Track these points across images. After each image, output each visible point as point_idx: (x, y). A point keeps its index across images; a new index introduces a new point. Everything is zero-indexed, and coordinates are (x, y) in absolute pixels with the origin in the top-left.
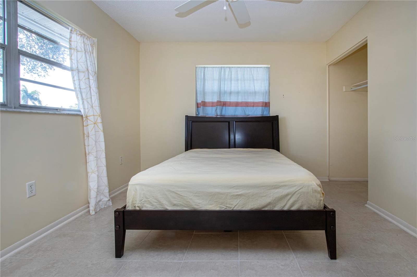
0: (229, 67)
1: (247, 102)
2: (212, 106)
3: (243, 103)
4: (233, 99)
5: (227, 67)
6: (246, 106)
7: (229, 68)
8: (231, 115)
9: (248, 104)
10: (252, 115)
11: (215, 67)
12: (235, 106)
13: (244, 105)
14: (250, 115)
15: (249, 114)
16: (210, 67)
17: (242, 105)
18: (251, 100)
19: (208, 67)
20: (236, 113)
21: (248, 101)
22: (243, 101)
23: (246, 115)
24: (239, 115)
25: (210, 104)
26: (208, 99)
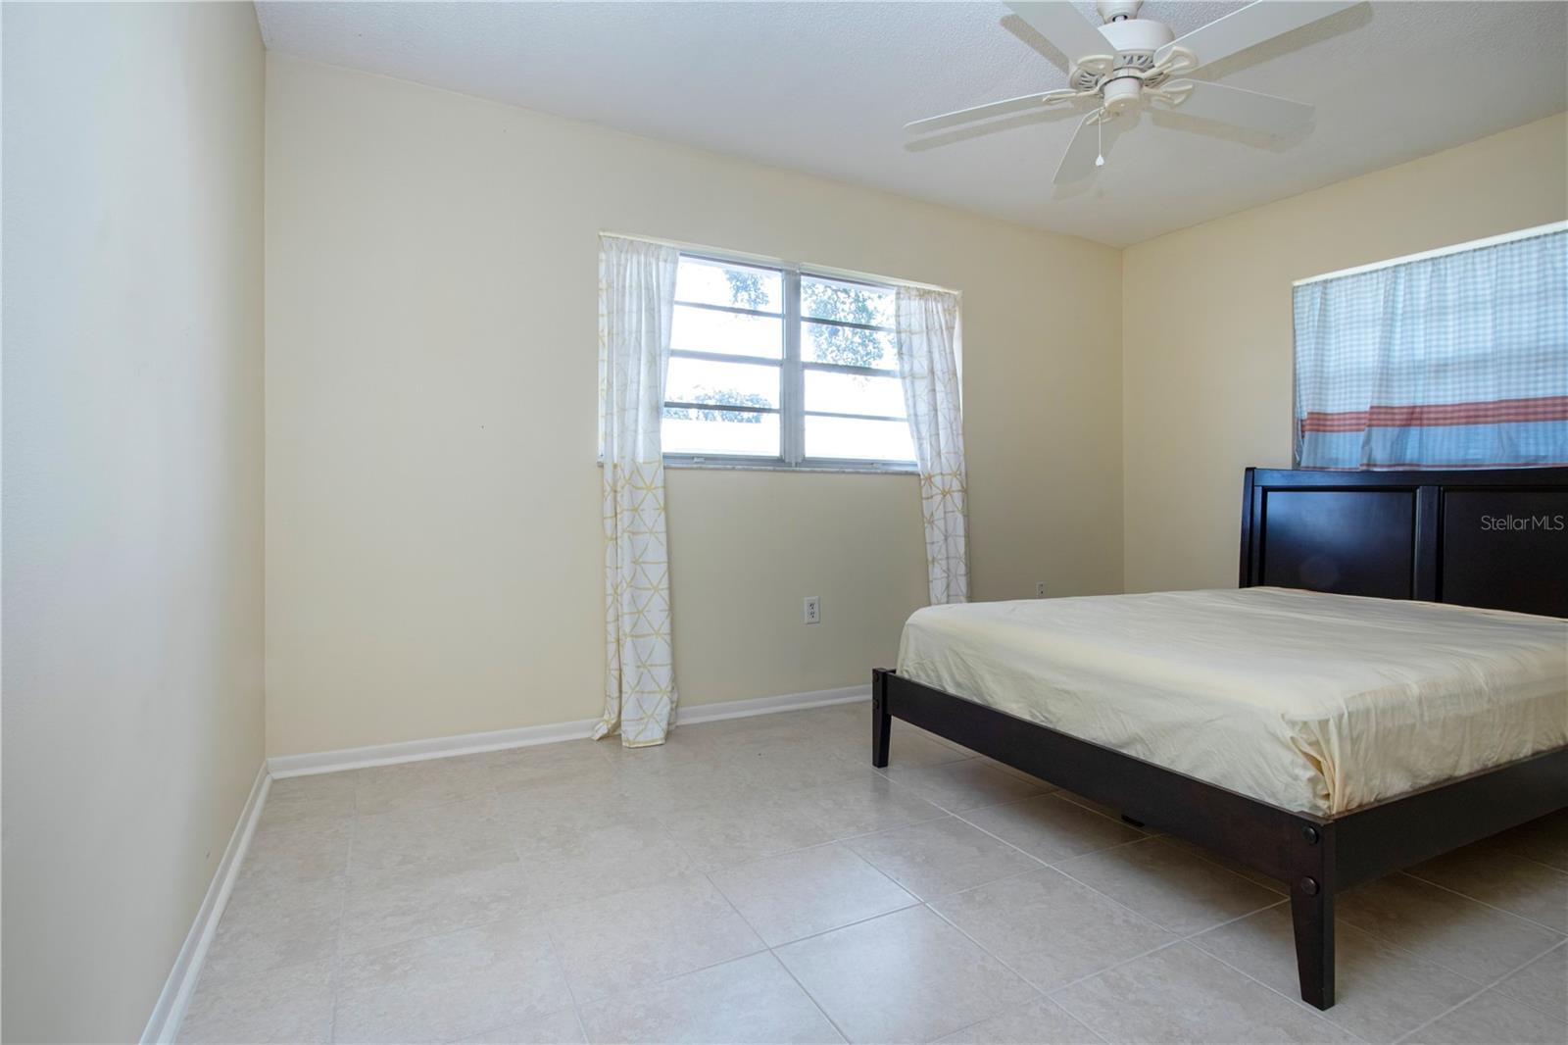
0: (1432, 259)
1: (1527, 400)
3: (1501, 408)
4: (1448, 393)
5: (1425, 261)
6: (1521, 417)
7: (1430, 263)
8: (1444, 463)
9: (1531, 410)
10: (1554, 457)
11: (1371, 272)
12: (1464, 420)
13: (1508, 414)
14: (1545, 457)
15: (1542, 454)
16: (1346, 277)
17: (1501, 415)
18: (1545, 388)
19: (1339, 279)
20: (1471, 451)
21: (1532, 394)
22: (1504, 396)
23: (1522, 461)
24: (1487, 463)
25: (1345, 419)
26: (1338, 403)
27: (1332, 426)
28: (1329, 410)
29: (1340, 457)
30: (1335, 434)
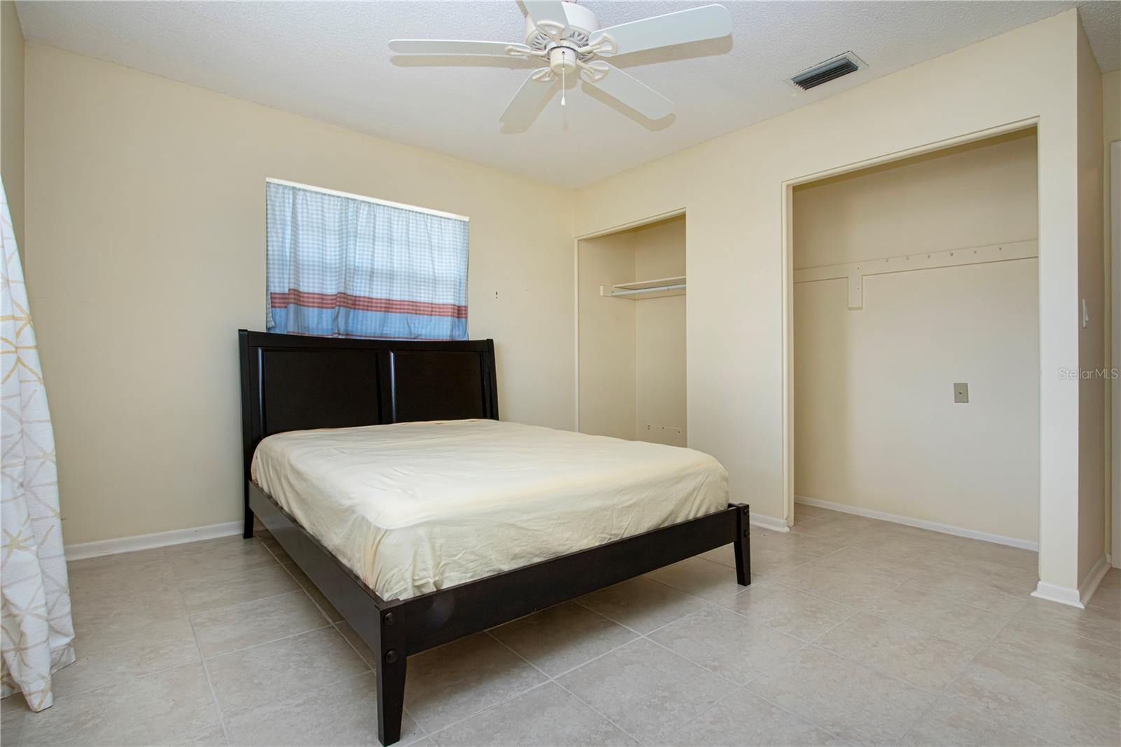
0: (369, 203)
1: (416, 302)
2: (320, 305)
3: (404, 305)
4: (379, 292)
5: (364, 202)
6: (414, 312)
7: (367, 205)
8: (373, 335)
9: (418, 308)
10: (426, 335)
11: (329, 195)
12: (383, 309)
13: (408, 309)
14: (421, 335)
15: (420, 333)
16: (311, 192)
17: (404, 309)
18: (425, 297)
19: (305, 191)
20: (385, 329)
21: (418, 299)
22: (407, 298)
23: (413, 337)
24: (392, 336)
25: (314, 298)
26: (309, 285)
27: (304, 302)
28: (302, 289)
29: (311, 326)
30: (306, 308)
